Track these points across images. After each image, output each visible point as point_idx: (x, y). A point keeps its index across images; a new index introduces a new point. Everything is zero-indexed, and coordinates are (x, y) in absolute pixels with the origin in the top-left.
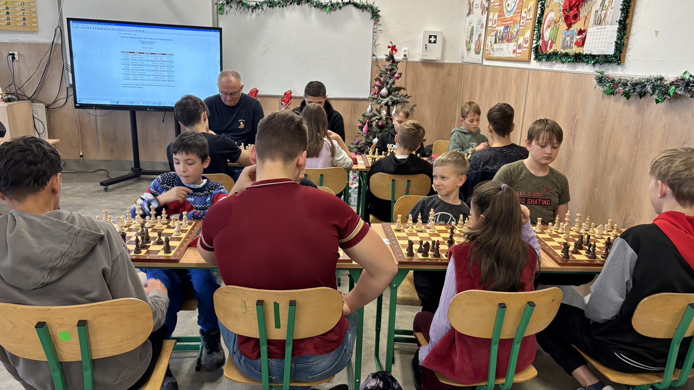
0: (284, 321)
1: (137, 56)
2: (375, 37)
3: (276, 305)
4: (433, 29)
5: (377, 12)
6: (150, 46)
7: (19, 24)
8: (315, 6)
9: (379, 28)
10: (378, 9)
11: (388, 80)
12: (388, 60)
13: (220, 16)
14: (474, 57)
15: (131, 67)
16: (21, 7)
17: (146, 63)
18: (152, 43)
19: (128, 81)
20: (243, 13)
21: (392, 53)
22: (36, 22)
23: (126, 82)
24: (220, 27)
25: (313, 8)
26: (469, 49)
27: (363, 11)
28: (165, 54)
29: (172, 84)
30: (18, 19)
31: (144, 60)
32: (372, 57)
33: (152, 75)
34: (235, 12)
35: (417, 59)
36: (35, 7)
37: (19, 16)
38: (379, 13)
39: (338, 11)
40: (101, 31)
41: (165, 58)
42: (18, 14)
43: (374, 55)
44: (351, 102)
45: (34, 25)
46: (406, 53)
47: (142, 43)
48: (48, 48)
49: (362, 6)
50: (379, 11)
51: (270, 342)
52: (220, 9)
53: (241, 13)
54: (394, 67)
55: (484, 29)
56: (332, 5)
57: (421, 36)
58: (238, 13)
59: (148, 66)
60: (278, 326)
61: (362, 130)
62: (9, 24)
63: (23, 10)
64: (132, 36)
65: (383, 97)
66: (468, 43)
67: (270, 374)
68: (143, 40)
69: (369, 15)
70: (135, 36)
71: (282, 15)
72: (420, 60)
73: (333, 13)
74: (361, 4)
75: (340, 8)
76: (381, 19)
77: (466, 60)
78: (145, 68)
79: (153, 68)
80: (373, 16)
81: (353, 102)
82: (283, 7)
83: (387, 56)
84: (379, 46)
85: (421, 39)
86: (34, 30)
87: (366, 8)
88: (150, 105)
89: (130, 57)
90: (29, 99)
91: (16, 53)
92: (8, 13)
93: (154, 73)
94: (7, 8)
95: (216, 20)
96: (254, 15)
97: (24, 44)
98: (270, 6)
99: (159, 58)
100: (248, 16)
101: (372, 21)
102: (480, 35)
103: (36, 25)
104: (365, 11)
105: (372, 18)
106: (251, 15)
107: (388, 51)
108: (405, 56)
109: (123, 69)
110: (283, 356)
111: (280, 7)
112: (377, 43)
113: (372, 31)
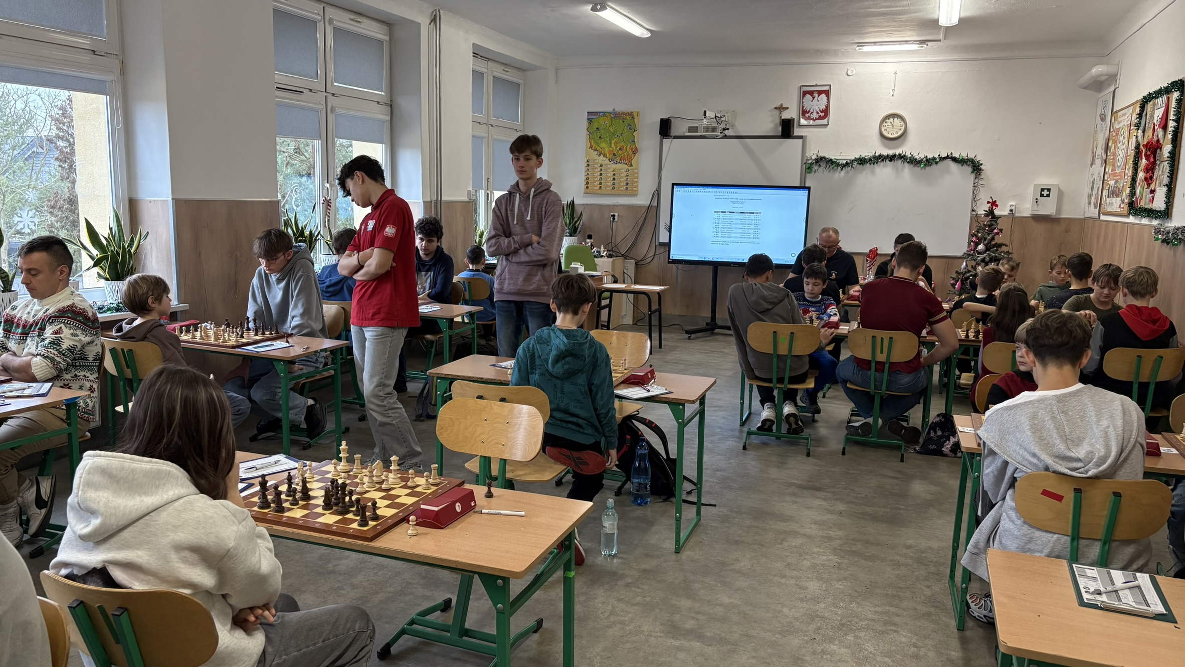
0: (885, 350)
1: (728, 215)
2: (975, 192)
3: (882, 339)
4: (1045, 181)
5: (979, 166)
6: (741, 205)
7: (622, 189)
8: (908, 162)
9: (981, 182)
10: (981, 163)
11: (986, 236)
12: (986, 215)
13: (808, 175)
14: (1093, 212)
15: (720, 226)
16: (625, 173)
17: (735, 221)
18: (742, 203)
19: (717, 238)
20: (832, 171)
21: (992, 208)
22: (637, 187)
23: (714, 239)
24: (807, 185)
25: (906, 164)
26: (1089, 203)
27: (962, 166)
28: (753, 213)
29: (757, 241)
30: (622, 184)
31: (734, 219)
32: (971, 213)
33: (739, 233)
34: (823, 171)
35: (1027, 214)
36: (637, 173)
37: (623, 181)
38: (982, 167)
39: (934, 166)
40: (699, 193)
41: (752, 216)
42: (622, 180)
43: (973, 211)
44: (944, 260)
45: (634, 189)
46: (1013, 208)
47: (734, 203)
48: (644, 210)
49: (961, 160)
50: (981, 164)
51: (877, 363)
52: (809, 168)
53: (830, 171)
54: (993, 223)
55: (1102, 182)
56: (927, 160)
57: (1031, 190)
58: (826, 172)
59: (736, 224)
60: (882, 352)
61: (954, 288)
62: (614, 188)
63: (627, 176)
64: (725, 197)
65: (980, 253)
66: (1090, 196)
67: (875, 382)
68: (735, 200)
69: (970, 169)
70: (728, 197)
71: (873, 172)
72: (1029, 215)
73: (927, 168)
74: (961, 158)
75: (937, 163)
76: (983, 173)
77: (1088, 215)
78: (733, 226)
79: (741, 226)
80: (974, 170)
81: (947, 260)
82: (874, 164)
83: (986, 211)
84: (980, 201)
85: (1030, 193)
86: (634, 195)
87: (966, 163)
88: (734, 261)
89: (721, 217)
90: (623, 255)
91: (616, 214)
92: (614, 179)
93: (741, 231)
94: (614, 175)
95: (803, 179)
96: (843, 173)
97: (624, 206)
98: (860, 164)
99: (747, 216)
100: (837, 174)
101: (973, 175)
102: (1098, 188)
103: (636, 189)
104: (965, 165)
105: (973, 172)
106: (840, 172)
107: (987, 207)
108: (1011, 211)
109: (713, 228)
110: (883, 371)
111: (870, 164)
112: (978, 198)
113: (972, 185)
